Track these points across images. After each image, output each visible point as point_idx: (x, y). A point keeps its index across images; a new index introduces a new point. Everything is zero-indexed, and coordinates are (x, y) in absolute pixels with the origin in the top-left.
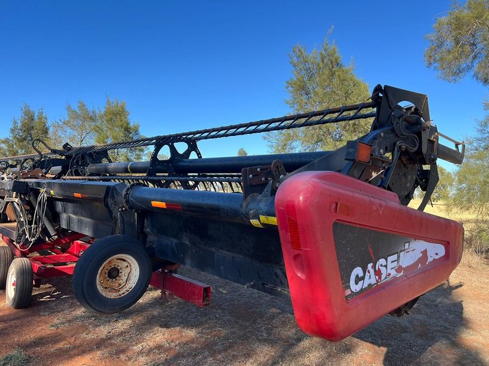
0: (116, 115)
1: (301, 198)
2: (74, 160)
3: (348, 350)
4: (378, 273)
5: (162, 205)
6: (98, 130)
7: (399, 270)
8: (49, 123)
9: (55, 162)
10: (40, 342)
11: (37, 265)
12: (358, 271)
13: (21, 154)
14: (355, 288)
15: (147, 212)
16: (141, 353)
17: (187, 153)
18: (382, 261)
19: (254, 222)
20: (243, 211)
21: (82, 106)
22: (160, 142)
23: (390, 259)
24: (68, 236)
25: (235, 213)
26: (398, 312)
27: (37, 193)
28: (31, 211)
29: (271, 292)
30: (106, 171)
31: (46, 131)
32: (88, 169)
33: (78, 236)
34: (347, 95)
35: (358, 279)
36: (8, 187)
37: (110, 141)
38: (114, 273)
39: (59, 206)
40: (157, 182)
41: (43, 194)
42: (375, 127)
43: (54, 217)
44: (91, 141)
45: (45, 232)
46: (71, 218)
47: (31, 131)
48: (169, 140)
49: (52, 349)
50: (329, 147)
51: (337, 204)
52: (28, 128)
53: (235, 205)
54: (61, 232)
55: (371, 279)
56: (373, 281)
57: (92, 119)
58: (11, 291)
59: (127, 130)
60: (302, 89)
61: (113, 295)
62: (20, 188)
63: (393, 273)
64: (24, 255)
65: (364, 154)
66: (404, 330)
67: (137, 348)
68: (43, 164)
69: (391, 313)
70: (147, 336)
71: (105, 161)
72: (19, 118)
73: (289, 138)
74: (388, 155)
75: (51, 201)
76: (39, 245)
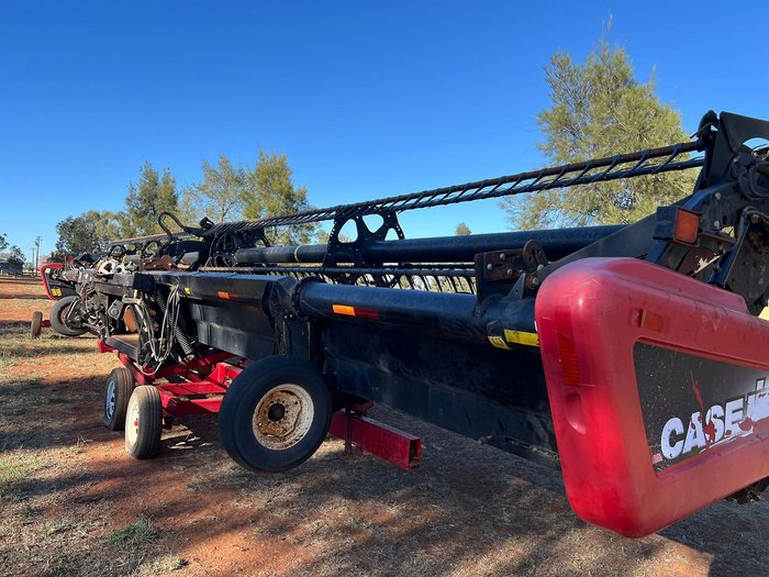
0: (272, 176)
1: (581, 302)
2: (217, 242)
3: (648, 553)
4: (709, 429)
5: (350, 310)
6: (247, 197)
7: (746, 424)
8: (178, 189)
9: (190, 246)
10: (173, 509)
11: (167, 397)
12: (674, 424)
13: (141, 235)
14: (669, 451)
15: (325, 321)
16: (316, 534)
17: (383, 231)
18: (716, 410)
19: (495, 340)
20: (477, 321)
21: (225, 164)
22: (342, 215)
23: (730, 406)
24: (209, 355)
25: (464, 325)
26: (741, 496)
27: (166, 291)
28: (158, 318)
29: (521, 452)
30: (263, 259)
31: (174, 203)
32: (236, 257)
33: (223, 356)
34: (643, 132)
35: (675, 438)
36: (127, 283)
37: (264, 215)
38: (277, 413)
39: (197, 311)
40: (338, 276)
41: (175, 294)
42: (702, 184)
43: (190, 328)
44: (236, 216)
45: (177, 348)
46: (213, 329)
47: (154, 202)
48: (355, 212)
49: (191, 520)
50: (611, 218)
51: (640, 313)
52: (150, 197)
53: (464, 313)
54: (199, 349)
55: (696, 439)
56: (701, 441)
57: (239, 182)
58: (132, 434)
59: (289, 197)
60: (565, 125)
61: (276, 446)
62: (143, 284)
63: (736, 430)
64: (149, 381)
65: (686, 229)
66: (745, 526)
67: (310, 526)
68: (174, 249)
69: (729, 498)
70: (324, 510)
71: (260, 245)
72: (137, 182)
73: (543, 205)
74: (728, 230)
75: (186, 303)
76: (169, 368)
